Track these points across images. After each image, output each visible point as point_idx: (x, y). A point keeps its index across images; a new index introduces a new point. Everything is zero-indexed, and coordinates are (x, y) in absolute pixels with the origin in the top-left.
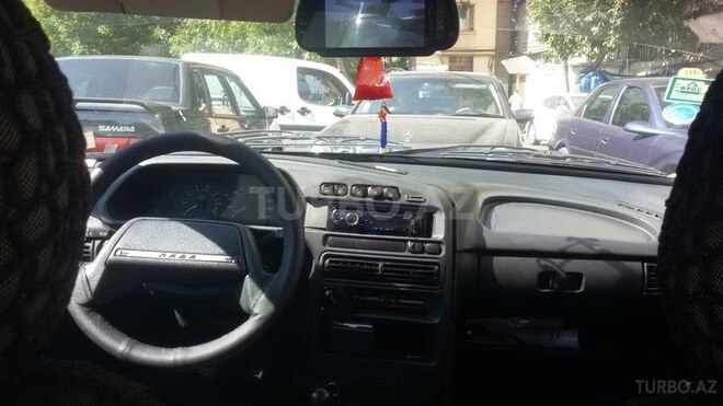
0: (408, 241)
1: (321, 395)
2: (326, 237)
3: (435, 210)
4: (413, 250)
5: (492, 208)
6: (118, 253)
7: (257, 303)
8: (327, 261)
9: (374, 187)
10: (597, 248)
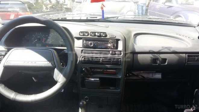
0: (110, 51)
1: (83, 103)
2: (82, 50)
3: (119, 40)
4: (112, 54)
5: (136, 37)
6: (8, 62)
7: (60, 78)
8: (83, 59)
9: (98, 33)
10: (171, 50)
